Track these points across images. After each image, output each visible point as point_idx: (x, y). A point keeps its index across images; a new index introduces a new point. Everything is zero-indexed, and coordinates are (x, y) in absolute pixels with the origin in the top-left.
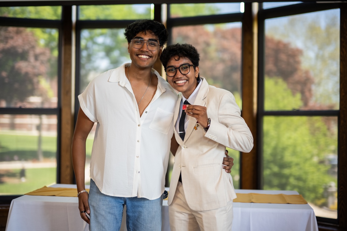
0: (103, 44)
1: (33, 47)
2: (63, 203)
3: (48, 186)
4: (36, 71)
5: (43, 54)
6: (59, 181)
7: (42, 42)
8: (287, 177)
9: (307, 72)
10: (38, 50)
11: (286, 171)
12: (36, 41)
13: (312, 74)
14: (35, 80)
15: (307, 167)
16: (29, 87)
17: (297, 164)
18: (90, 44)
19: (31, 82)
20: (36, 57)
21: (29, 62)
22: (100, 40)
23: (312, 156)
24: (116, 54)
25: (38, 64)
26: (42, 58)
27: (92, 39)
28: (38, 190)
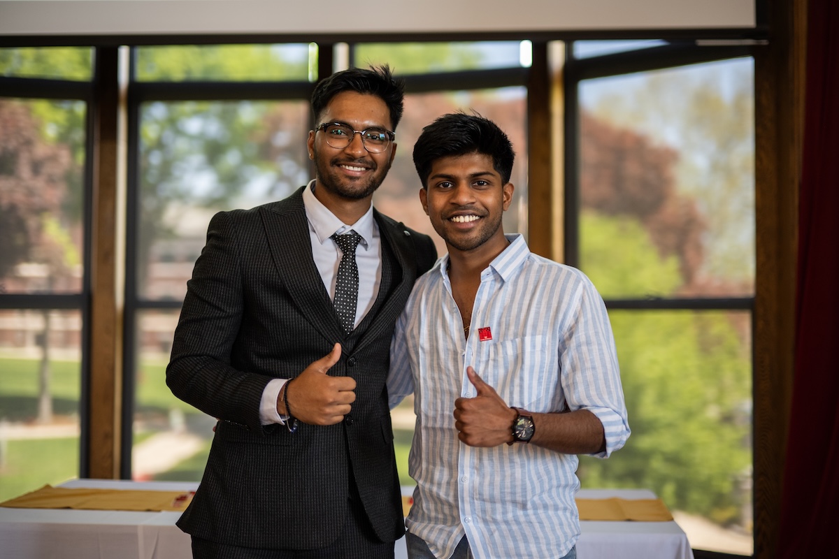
0: (201, 136)
1: (28, 143)
2: (88, 526)
3: (55, 484)
4: (36, 200)
5: (53, 158)
6: (86, 471)
7: (51, 132)
8: (646, 455)
9: (689, 205)
10: (41, 150)
11: (645, 442)
12: (37, 127)
13: (702, 209)
14: (32, 223)
15: (694, 431)
16: (19, 240)
17: (670, 426)
18: (168, 135)
19: (21, 226)
20: (36, 167)
21: (19, 178)
22: (194, 125)
23: (705, 404)
24: (231, 159)
25: (39, 184)
26: (48, 169)
27: (172, 123)
28: (30, 494)
